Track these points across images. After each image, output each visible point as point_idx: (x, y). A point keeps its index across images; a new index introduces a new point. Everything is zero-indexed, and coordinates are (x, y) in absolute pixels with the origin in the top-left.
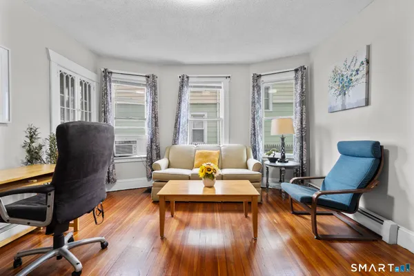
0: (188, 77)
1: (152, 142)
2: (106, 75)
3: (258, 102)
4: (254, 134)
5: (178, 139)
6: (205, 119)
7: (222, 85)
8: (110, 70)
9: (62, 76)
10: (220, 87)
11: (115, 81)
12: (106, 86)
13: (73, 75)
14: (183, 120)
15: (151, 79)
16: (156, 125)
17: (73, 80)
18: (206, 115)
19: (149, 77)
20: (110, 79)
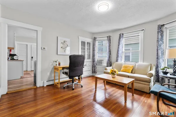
0: (123, 34)
1: (108, 60)
2: (95, 39)
3: (161, 40)
4: (158, 58)
5: (118, 59)
6: (131, 51)
7: (140, 34)
8: (96, 37)
9: (82, 42)
10: (139, 36)
11: (97, 40)
12: (94, 42)
13: (85, 41)
14: (120, 52)
15: (108, 38)
16: (110, 54)
17: (85, 42)
18: (131, 49)
19: (108, 37)
20: (96, 40)
